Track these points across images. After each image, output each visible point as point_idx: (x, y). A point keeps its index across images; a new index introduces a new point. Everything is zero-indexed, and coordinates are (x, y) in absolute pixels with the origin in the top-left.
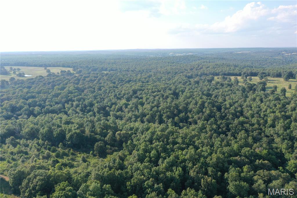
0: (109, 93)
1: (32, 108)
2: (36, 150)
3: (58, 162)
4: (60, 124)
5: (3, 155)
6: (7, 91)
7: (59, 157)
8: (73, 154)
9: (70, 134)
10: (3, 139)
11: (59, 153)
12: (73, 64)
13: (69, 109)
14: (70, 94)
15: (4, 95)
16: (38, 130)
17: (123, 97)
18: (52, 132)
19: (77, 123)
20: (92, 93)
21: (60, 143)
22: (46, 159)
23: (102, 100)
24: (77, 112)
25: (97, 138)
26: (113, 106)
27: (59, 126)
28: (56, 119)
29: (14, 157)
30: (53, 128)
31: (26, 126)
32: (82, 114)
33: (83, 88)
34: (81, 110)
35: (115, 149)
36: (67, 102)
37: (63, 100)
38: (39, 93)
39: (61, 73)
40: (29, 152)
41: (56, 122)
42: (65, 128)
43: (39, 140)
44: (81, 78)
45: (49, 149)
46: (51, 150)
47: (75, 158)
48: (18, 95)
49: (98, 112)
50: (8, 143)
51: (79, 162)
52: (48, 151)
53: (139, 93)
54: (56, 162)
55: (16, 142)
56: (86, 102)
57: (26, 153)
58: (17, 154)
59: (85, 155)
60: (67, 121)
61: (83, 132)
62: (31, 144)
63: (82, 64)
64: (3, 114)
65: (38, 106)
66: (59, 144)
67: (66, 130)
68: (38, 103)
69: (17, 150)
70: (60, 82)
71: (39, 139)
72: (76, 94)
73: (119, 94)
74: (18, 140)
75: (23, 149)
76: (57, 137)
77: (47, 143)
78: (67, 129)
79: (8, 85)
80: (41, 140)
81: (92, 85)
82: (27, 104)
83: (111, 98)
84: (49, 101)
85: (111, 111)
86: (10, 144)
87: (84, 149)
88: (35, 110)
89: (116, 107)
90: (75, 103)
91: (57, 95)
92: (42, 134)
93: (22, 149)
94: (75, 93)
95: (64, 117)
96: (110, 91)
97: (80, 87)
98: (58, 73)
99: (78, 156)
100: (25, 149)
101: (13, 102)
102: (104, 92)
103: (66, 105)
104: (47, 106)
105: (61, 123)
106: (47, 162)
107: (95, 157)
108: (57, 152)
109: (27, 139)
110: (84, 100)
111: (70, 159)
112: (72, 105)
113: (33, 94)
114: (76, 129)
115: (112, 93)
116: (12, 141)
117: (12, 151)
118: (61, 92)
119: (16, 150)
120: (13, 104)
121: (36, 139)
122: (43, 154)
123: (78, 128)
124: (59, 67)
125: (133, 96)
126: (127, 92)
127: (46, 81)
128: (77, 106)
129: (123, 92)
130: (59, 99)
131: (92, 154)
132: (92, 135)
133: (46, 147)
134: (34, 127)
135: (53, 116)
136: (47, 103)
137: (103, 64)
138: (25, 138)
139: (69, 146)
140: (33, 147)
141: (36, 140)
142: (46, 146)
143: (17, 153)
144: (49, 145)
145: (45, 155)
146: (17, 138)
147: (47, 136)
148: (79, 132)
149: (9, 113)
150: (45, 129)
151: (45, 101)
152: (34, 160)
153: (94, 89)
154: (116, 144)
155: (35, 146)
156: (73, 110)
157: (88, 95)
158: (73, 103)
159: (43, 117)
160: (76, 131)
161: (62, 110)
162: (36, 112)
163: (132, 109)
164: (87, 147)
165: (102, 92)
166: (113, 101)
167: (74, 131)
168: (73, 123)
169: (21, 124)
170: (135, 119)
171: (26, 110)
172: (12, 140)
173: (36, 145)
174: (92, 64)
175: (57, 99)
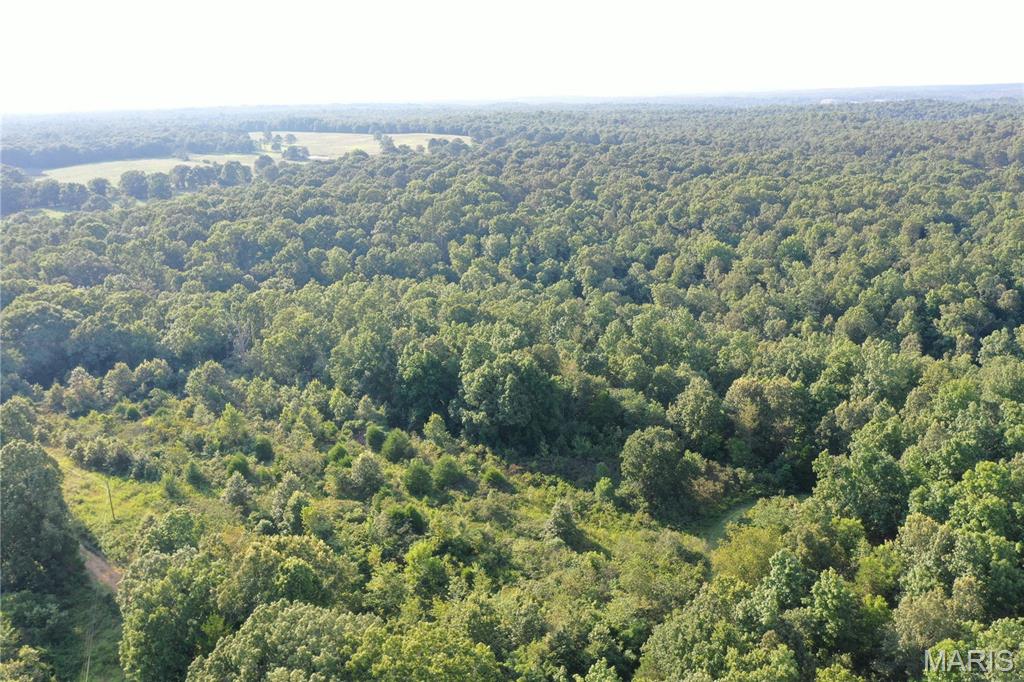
0: (632, 207)
1: (316, 249)
2: (312, 441)
3: (419, 526)
4: (430, 321)
5: (158, 450)
6: (238, 191)
7: (424, 493)
8: (497, 483)
9: (484, 369)
10: (176, 371)
11: (425, 467)
12: (473, 121)
13: (466, 263)
14: (467, 207)
15: (222, 201)
16: (327, 342)
17: (699, 226)
18: (393, 356)
19: (508, 321)
20: (560, 206)
21: (434, 417)
22: (356, 499)
23: (605, 233)
24: (499, 279)
25: (623, 403)
26: (662, 261)
27: (425, 329)
28: (412, 296)
29: (201, 470)
30: (396, 332)
31: (277, 318)
32: (523, 287)
33: (517, 189)
34: (519, 272)
35: (735, 476)
36: (457, 235)
37: (443, 227)
38: (349, 199)
39: (429, 147)
40: (277, 449)
41: (412, 307)
42: (455, 338)
43: (329, 389)
44: (506, 158)
45: (377, 442)
46: (387, 445)
47: (512, 511)
48: (271, 204)
49: (596, 283)
50: (195, 394)
51: (537, 539)
52: (369, 453)
53: (767, 212)
54: (407, 526)
55: (229, 388)
56: (540, 238)
57: (265, 454)
58: (217, 453)
59: (563, 496)
60: (462, 309)
61: (550, 364)
62: (291, 405)
63: (505, 122)
64: (200, 268)
65: (339, 246)
66: (427, 421)
67: (460, 350)
68: (339, 234)
69: (223, 432)
70: (429, 168)
71: (330, 384)
72: (494, 205)
73: (678, 216)
74: (238, 383)
75: (252, 427)
76: (415, 379)
77: (366, 407)
78: (464, 343)
79: (249, 180)
80: (337, 390)
81: (555, 177)
82: (297, 236)
83: (647, 227)
84: (384, 230)
85: (650, 279)
86: (199, 398)
87: (561, 461)
88: (327, 259)
89: (673, 267)
90: (489, 242)
91: (415, 209)
92: (348, 363)
93: (247, 427)
94: (489, 200)
95: (448, 292)
96: (633, 200)
97: (506, 183)
98: (421, 149)
99: (529, 497)
100: (263, 429)
101: (246, 226)
102: (611, 204)
103: (453, 248)
104: (377, 245)
105: (434, 314)
106: (361, 520)
107: (626, 516)
108: (414, 462)
109: (281, 381)
110: (529, 232)
111: (484, 512)
112: (479, 249)
113: (327, 202)
114: (513, 348)
115: (643, 208)
116: (212, 383)
117: (200, 431)
118: (433, 199)
119: (216, 429)
120: (243, 233)
121: (316, 381)
122: (345, 470)
123: (520, 344)
124: (425, 132)
125: (748, 224)
126: (714, 205)
127: (377, 164)
128: (501, 252)
129: (694, 206)
130: (422, 220)
131: (609, 494)
132: (596, 386)
133: (362, 428)
134: (312, 327)
135: (400, 286)
136: (377, 237)
137: (580, 124)
138: (272, 374)
139: (476, 435)
140: (300, 423)
141: (316, 386)
142: (360, 422)
143: (222, 448)
144: (378, 419)
145: (354, 474)
146: (236, 369)
147: (367, 373)
148: (531, 363)
149: (228, 267)
150: (361, 337)
151: (368, 228)
152: (292, 501)
153: (567, 190)
154: (732, 444)
155: (307, 418)
156: (484, 268)
157: (543, 212)
158: (482, 239)
159: (358, 285)
160: (517, 355)
161: (434, 266)
162: (329, 270)
163: (760, 277)
164: (572, 448)
165: (599, 202)
166: (659, 239)
167: (502, 359)
168: (491, 319)
169: (262, 308)
170: (784, 321)
171: (290, 258)
172: (213, 377)
173: (315, 412)
174: (540, 122)
175: (418, 224)
